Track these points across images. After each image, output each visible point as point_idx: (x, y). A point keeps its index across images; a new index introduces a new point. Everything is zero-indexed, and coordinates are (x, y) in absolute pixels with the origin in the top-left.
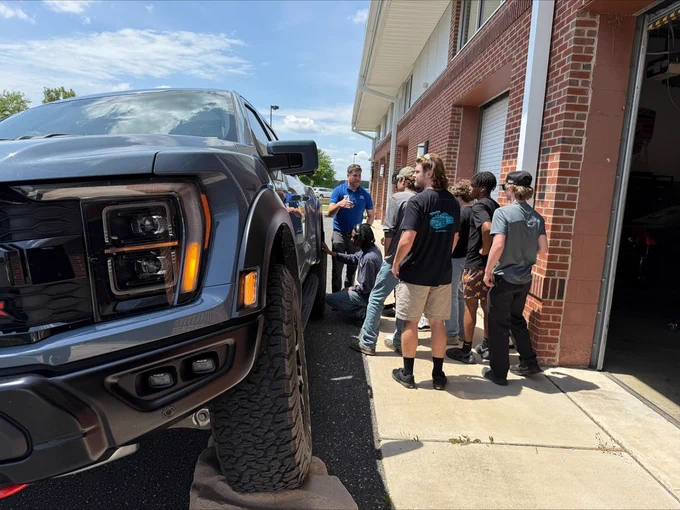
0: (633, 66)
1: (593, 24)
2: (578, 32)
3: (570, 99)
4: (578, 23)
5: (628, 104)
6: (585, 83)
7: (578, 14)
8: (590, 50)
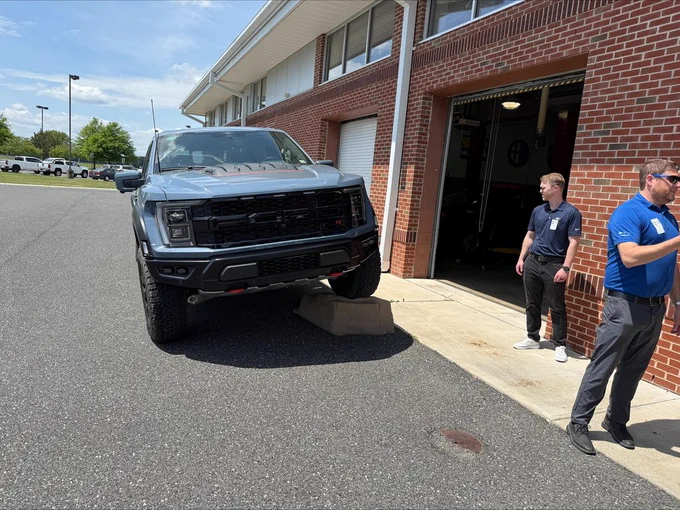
0: (447, 122)
1: (430, 99)
2: (424, 103)
3: (420, 138)
4: (424, 98)
5: (445, 141)
6: (426, 130)
7: (425, 94)
8: (429, 113)
